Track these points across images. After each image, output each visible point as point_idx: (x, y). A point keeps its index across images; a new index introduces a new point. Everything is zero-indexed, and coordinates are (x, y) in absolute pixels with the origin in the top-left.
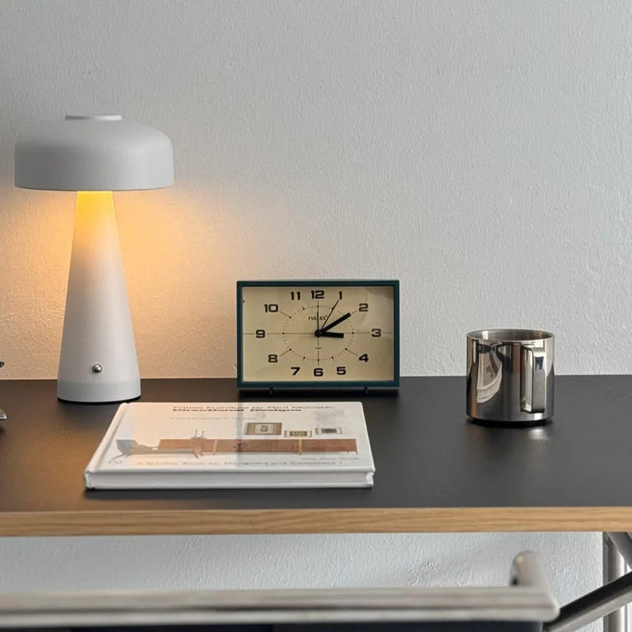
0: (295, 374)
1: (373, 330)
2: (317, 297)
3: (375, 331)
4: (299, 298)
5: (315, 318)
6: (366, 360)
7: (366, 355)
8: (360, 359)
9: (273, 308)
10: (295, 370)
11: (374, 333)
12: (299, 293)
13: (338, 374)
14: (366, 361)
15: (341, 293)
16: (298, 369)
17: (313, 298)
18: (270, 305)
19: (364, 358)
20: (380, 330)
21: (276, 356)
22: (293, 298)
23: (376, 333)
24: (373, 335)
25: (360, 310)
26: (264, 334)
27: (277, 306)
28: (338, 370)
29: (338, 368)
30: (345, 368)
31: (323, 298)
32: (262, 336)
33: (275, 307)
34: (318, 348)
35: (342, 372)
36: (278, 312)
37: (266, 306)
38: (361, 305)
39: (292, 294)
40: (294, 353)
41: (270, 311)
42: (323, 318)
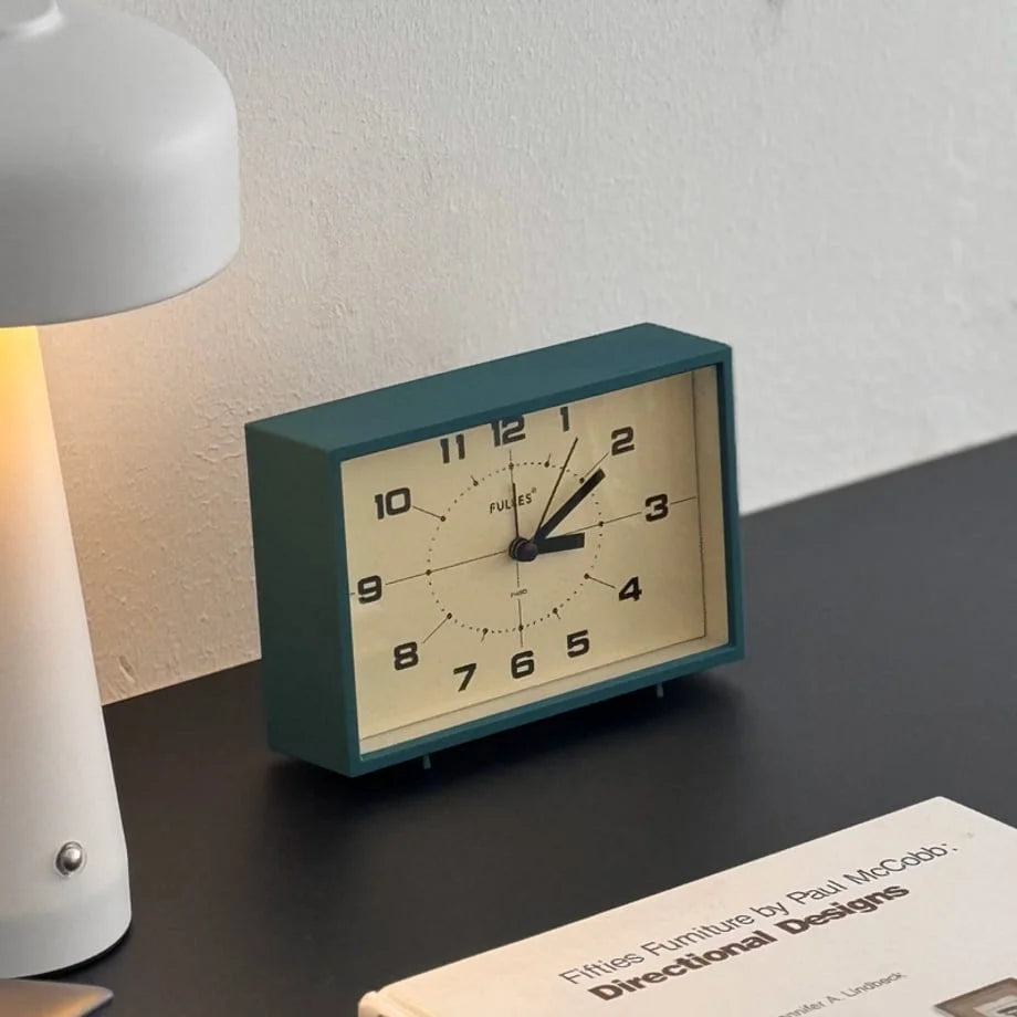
0: (463, 687)
1: (648, 502)
2: (507, 440)
3: (653, 504)
4: (462, 455)
5: (505, 505)
6: (636, 594)
7: (634, 581)
8: (623, 596)
9: (398, 502)
10: (465, 674)
11: (651, 510)
12: (460, 440)
13: (572, 654)
14: (637, 598)
15: (564, 412)
16: (471, 668)
17: (497, 444)
18: (390, 495)
19: (631, 590)
20: (664, 497)
21: (413, 645)
22: (446, 460)
23: (657, 508)
24: (650, 518)
25: (616, 451)
26: (378, 589)
27: (406, 492)
28: (571, 645)
29: (570, 638)
30: (585, 632)
31: (522, 437)
32: (374, 594)
33: (402, 496)
34: (517, 594)
35: (581, 647)
36: (411, 508)
37: (379, 498)
38: (615, 434)
39: (445, 444)
40: (460, 623)
41: (392, 512)
42: (526, 500)
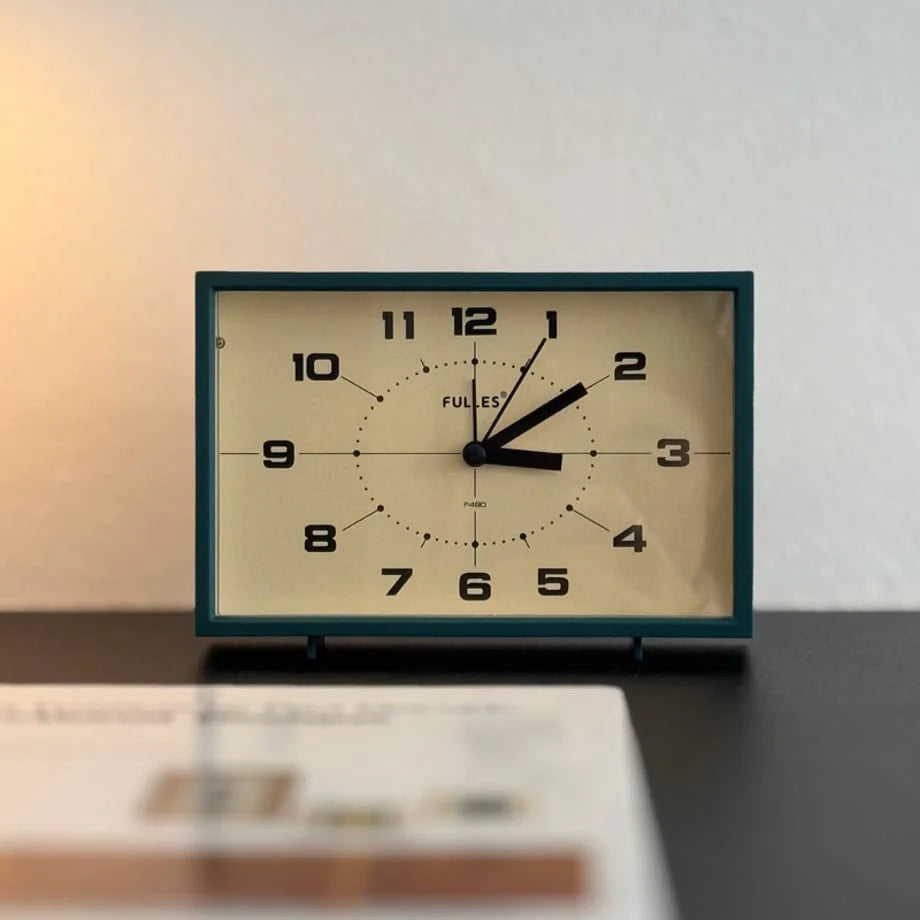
0: (394, 591)
1: (662, 444)
2: (470, 331)
3: (669, 448)
4: (410, 334)
5: (462, 402)
6: (639, 545)
7: (637, 530)
8: (618, 541)
9: (323, 367)
10: (398, 577)
11: (665, 453)
12: (409, 317)
13: (543, 592)
14: (638, 549)
15: (552, 317)
16: (405, 574)
17: (458, 331)
18: (313, 358)
19: (631, 537)
20: (685, 444)
21: (331, 529)
22: (389, 334)
23: (673, 453)
24: (662, 462)
25: (619, 374)
26: (290, 456)
27: (334, 359)
28: (542, 580)
29: (542, 572)
30: (564, 571)
31: (493, 332)
32: (284, 460)
33: (328, 363)
34: (472, 505)
35: (557, 586)
36: (339, 378)
37: (298, 358)
38: (619, 357)
39: (388, 317)
40: (394, 519)
41: (313, 376)
42: (491, 403)
